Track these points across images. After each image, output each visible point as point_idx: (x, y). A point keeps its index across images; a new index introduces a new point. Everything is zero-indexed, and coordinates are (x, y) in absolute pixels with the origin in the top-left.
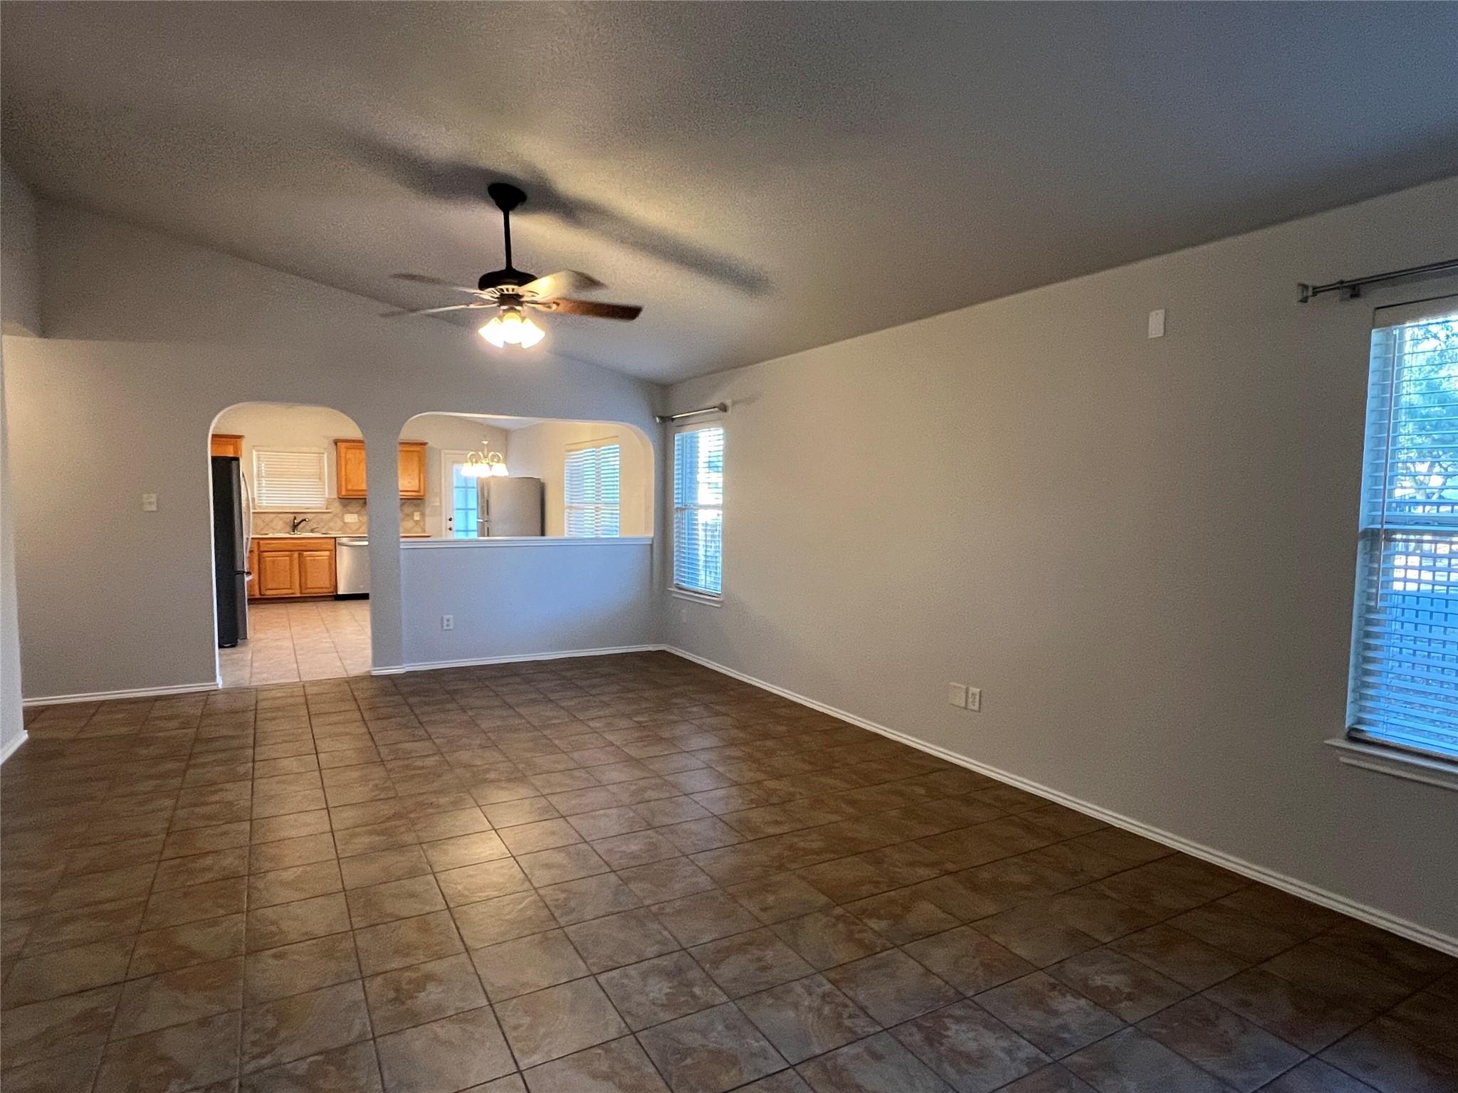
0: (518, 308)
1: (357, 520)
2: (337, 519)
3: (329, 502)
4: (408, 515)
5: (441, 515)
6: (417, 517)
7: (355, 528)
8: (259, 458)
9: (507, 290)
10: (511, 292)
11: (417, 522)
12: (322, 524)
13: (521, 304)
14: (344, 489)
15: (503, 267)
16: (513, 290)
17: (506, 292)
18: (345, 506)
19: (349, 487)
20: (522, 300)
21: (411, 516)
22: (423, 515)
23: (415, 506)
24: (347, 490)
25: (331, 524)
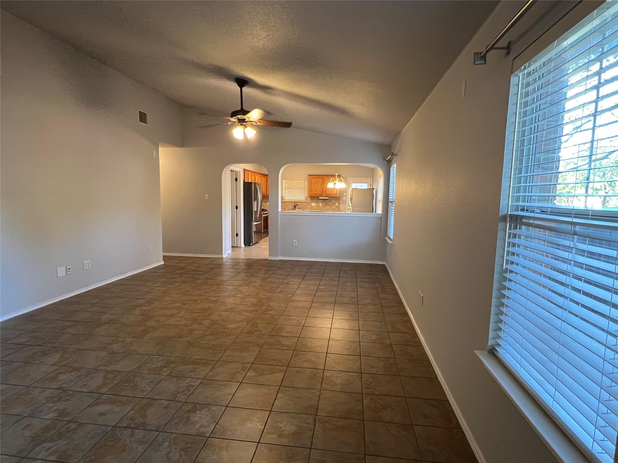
0: (244, 124)
1: (315, 205)
2: (308, 204)
3: (306, 199)
4: (333, 204)
5: (346, 203)
6: (337, 204)
7: (315, 208)
8: (285, 182)
9: (241, 117)
10: (242, 118)
11: (337, 206)
12: (304, 206)
13: (246, 122)
14: (310, 194)
15: (240, 108)
16: (243, 117)
17: (240, 118)
18: (312, 199)
19: (312, 193)
20: (246, 121)
21: (334, 204)
22: (339, 203)
23: (336, 200)
24: (311, 194)
25: (307, 206)
